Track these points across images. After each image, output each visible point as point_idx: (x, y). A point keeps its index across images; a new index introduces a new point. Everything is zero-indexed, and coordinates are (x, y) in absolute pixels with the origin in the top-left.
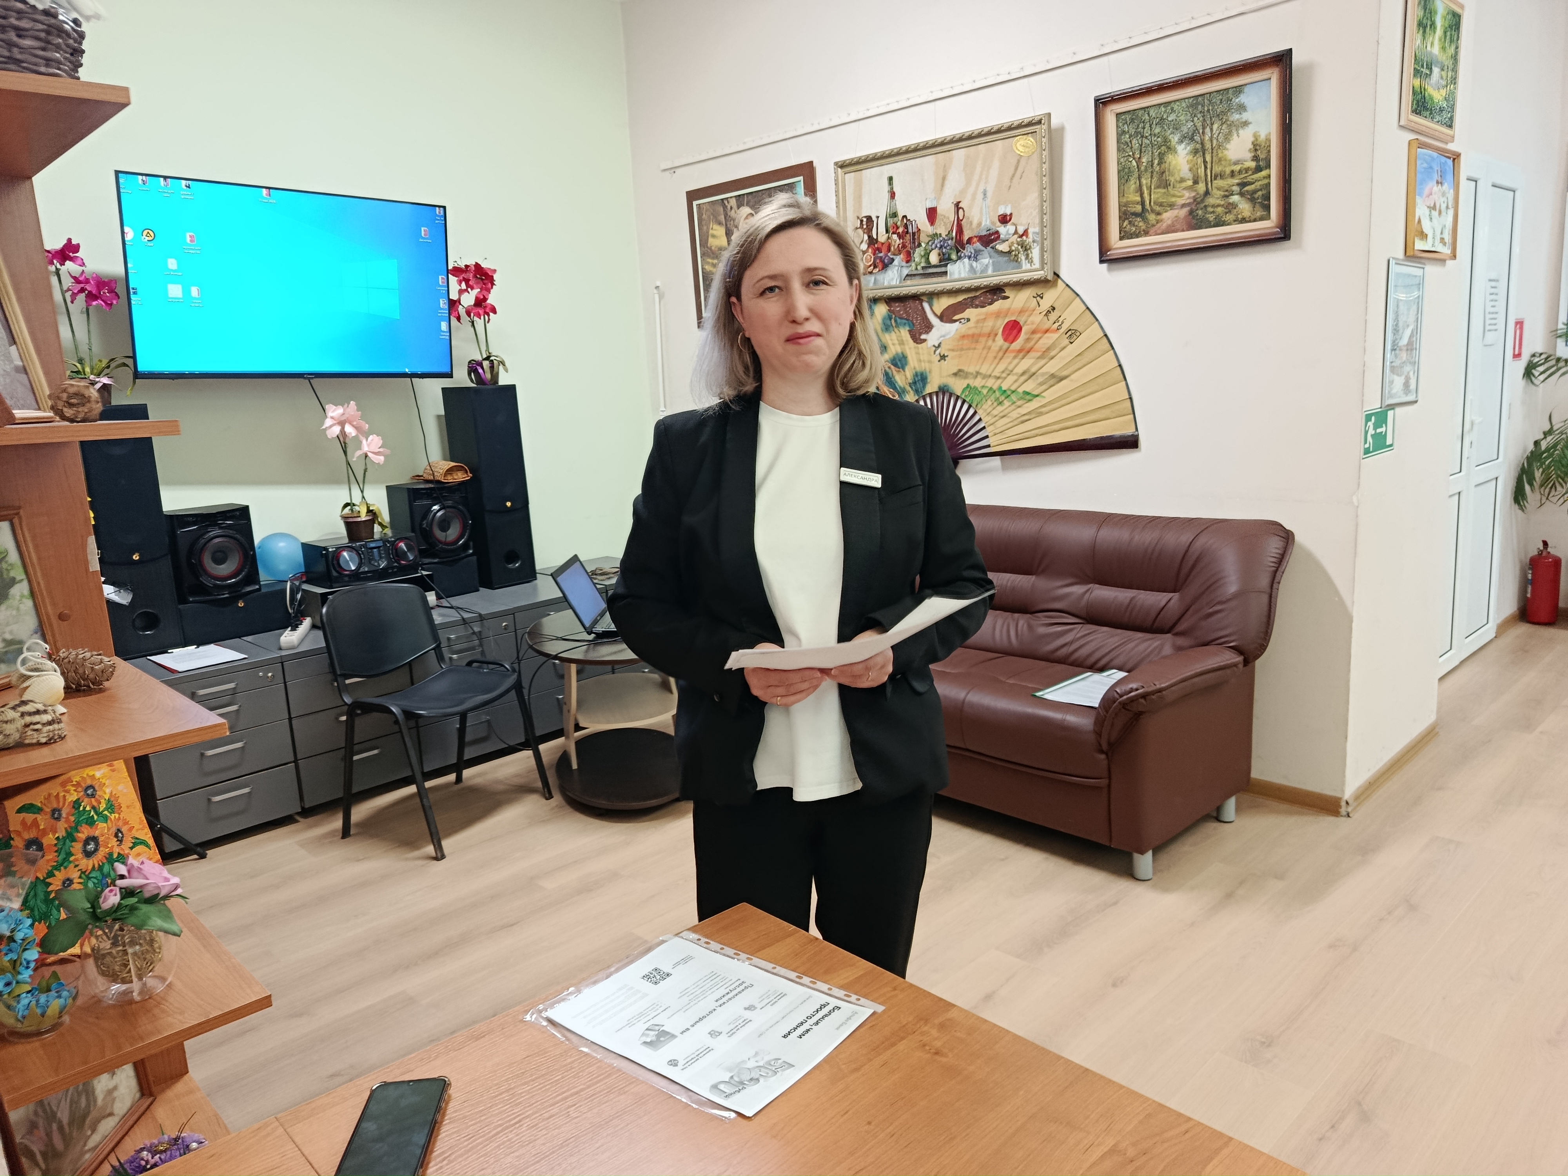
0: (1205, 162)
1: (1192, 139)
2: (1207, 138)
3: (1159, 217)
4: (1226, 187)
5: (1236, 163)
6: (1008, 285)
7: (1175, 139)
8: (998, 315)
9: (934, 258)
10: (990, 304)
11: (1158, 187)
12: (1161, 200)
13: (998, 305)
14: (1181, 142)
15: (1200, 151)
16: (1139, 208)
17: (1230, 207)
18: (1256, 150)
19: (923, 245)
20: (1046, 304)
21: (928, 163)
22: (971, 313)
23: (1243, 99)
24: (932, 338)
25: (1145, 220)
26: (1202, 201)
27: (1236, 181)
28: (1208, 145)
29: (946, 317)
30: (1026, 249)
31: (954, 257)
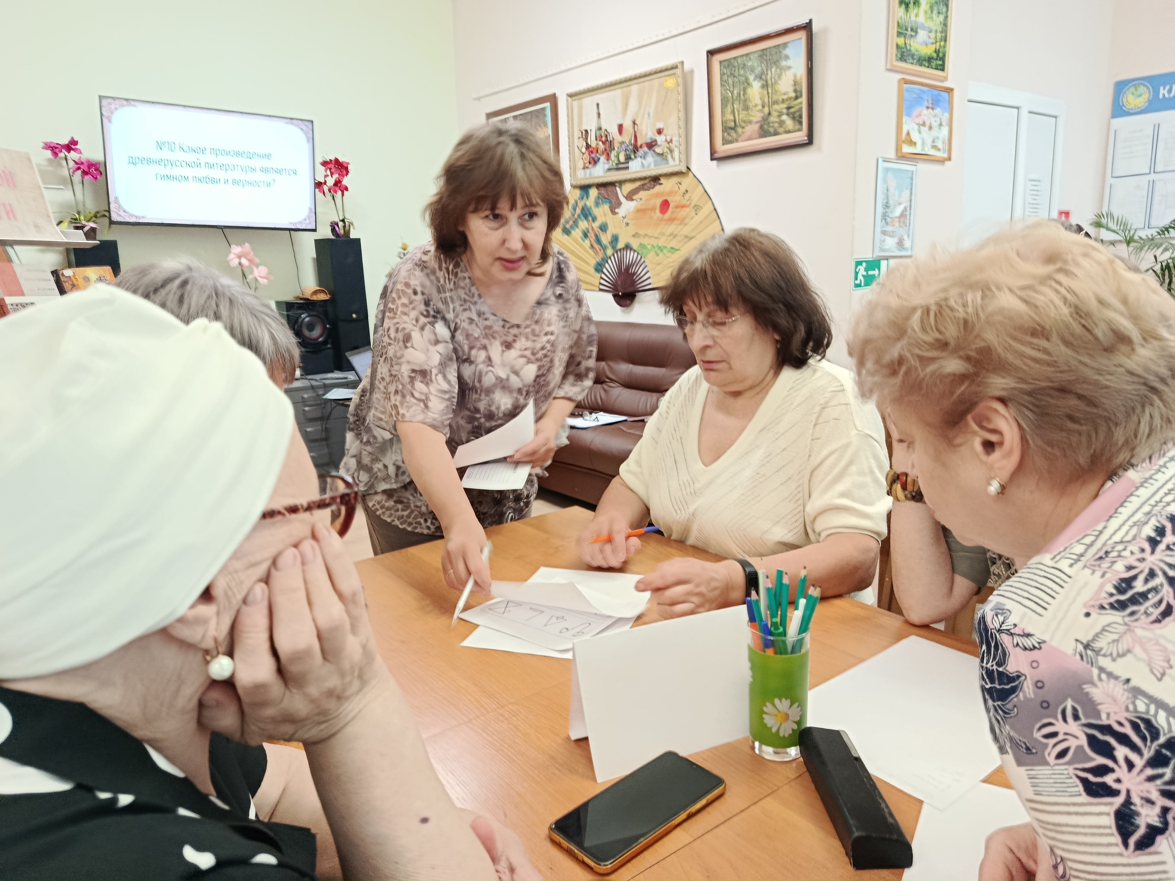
0: (768, 93)
1: (761, 78)
2: (769, 77)
3: (744, 130)
4: (779, 109)
5: (785, 94)
6: (661, 175)
7: (751, 78)
8: (657, 195)
9: (622, 158)
10: (653, 188)
11: (743, 110)
12: (745, 119)
13: (658, 189)
14: (755, 79)
15: (765, 86)
16: (732, 124)
17: (782, 123)
18: (795, 85)
19: (616, 149)
20: (683, 188)
21: (617, 93)
22: (642, 194)
23: (787, 51)
24: (622, 211)
25: (736, 132)
26: (767, 119)
27: (785, 106)
28: (769, 82)
29: (629, 197)
30: (671, 151)
31: (633, 157)
